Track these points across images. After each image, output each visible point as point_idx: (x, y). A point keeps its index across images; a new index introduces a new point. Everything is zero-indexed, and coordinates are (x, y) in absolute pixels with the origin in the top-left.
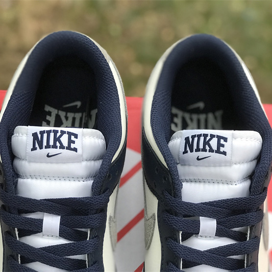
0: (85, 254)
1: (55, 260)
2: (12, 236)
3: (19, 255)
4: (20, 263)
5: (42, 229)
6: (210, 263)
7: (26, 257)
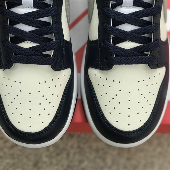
0: (50, 16)
1: (31, 21)
2: (3, 7)
3: (8, 19)
4: (9, 24)
5: (22, 2)
6: (130, 22)
7: (13, 20)
